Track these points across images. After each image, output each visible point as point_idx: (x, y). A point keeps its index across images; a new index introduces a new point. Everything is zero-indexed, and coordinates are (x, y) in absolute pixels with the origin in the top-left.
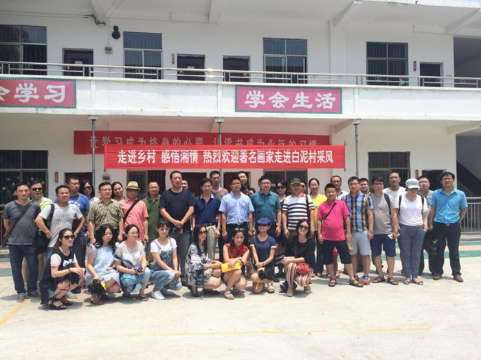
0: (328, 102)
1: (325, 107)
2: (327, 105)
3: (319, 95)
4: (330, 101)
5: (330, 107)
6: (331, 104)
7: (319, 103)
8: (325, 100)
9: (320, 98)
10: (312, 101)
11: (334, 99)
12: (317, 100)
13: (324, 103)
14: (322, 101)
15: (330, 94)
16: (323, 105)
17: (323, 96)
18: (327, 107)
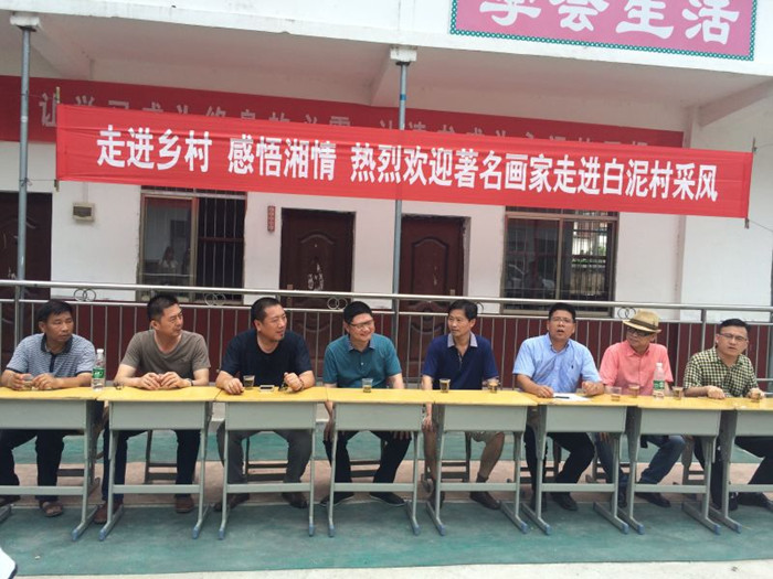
0: (716, 23)
1: (708, 37)
2: (716, 31)
4: (723, 20)
5: (723, 39)
6: (725, 28)
7: (692, 24)
8: (710, 18)
9: (695, 10)
10: (672, 17)
11: (734, 16)
12: (688, 15)
13: (707, 25)
14: (701, 20)
15: (726, 3)
16: (702, 29)
17: (704, 5)
18: (715, 38)
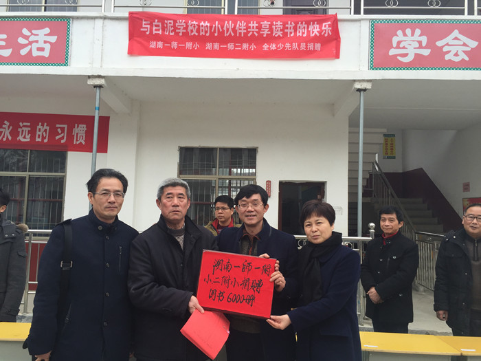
0: (41, 44)
1: (35, 53)
2: (41, 49)
3: (25, 31)
4: (45, 42)
5: (46, 54)
6: (48, 47)
7: (25, 46)
8: (37, 42)
9: (26, 37)
10: (11, 43)
11: (53, 39)
12: (21, 41)
13: (35, 46)
14: (31, 43)
15: (47, 30)
16: (31, 49)
17: (32, 34)
18: (40, 53)
